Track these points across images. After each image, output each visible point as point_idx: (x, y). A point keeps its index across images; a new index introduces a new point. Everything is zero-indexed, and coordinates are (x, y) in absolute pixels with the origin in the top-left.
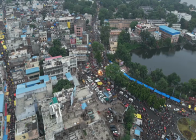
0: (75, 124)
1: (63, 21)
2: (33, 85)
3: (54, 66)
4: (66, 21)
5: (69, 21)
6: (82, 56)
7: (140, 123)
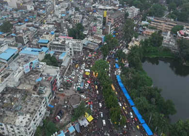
0: (24, 88)
1: (101, 9)
2: (36, 51)
3: (60, 43)
4: (104, 10)
5: (106, 10)
6: (94, 45)
7: (85, 124)
